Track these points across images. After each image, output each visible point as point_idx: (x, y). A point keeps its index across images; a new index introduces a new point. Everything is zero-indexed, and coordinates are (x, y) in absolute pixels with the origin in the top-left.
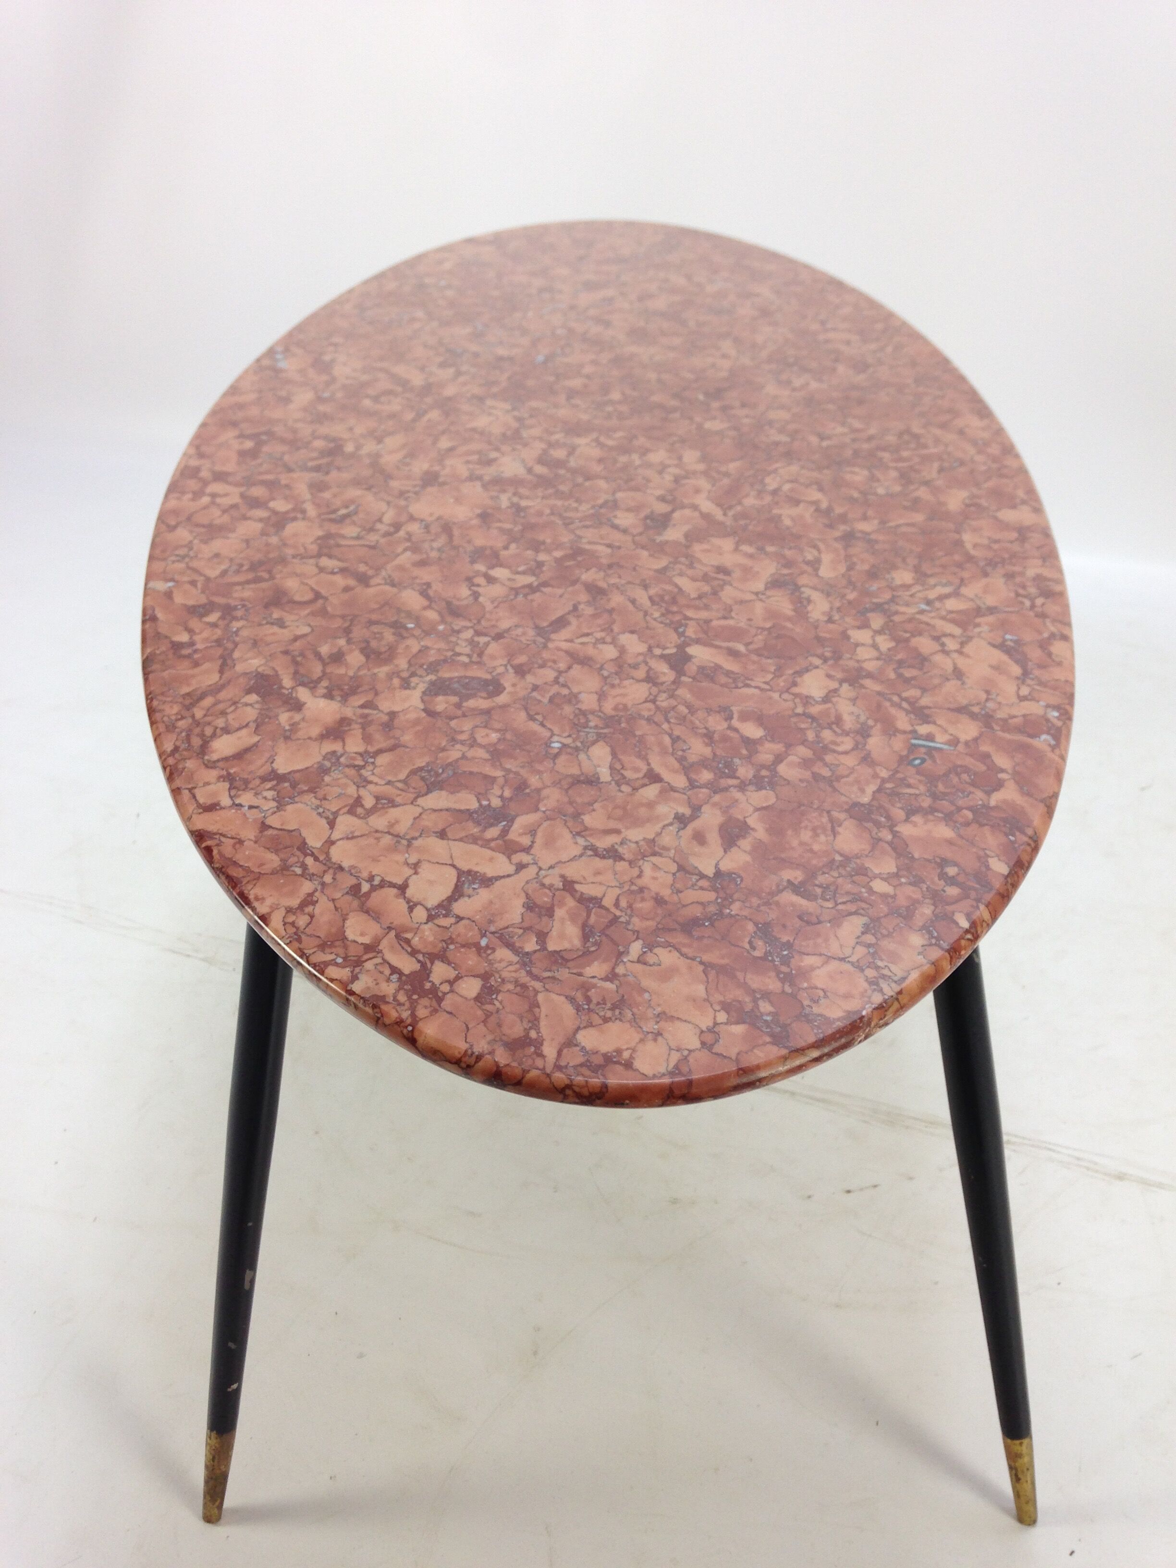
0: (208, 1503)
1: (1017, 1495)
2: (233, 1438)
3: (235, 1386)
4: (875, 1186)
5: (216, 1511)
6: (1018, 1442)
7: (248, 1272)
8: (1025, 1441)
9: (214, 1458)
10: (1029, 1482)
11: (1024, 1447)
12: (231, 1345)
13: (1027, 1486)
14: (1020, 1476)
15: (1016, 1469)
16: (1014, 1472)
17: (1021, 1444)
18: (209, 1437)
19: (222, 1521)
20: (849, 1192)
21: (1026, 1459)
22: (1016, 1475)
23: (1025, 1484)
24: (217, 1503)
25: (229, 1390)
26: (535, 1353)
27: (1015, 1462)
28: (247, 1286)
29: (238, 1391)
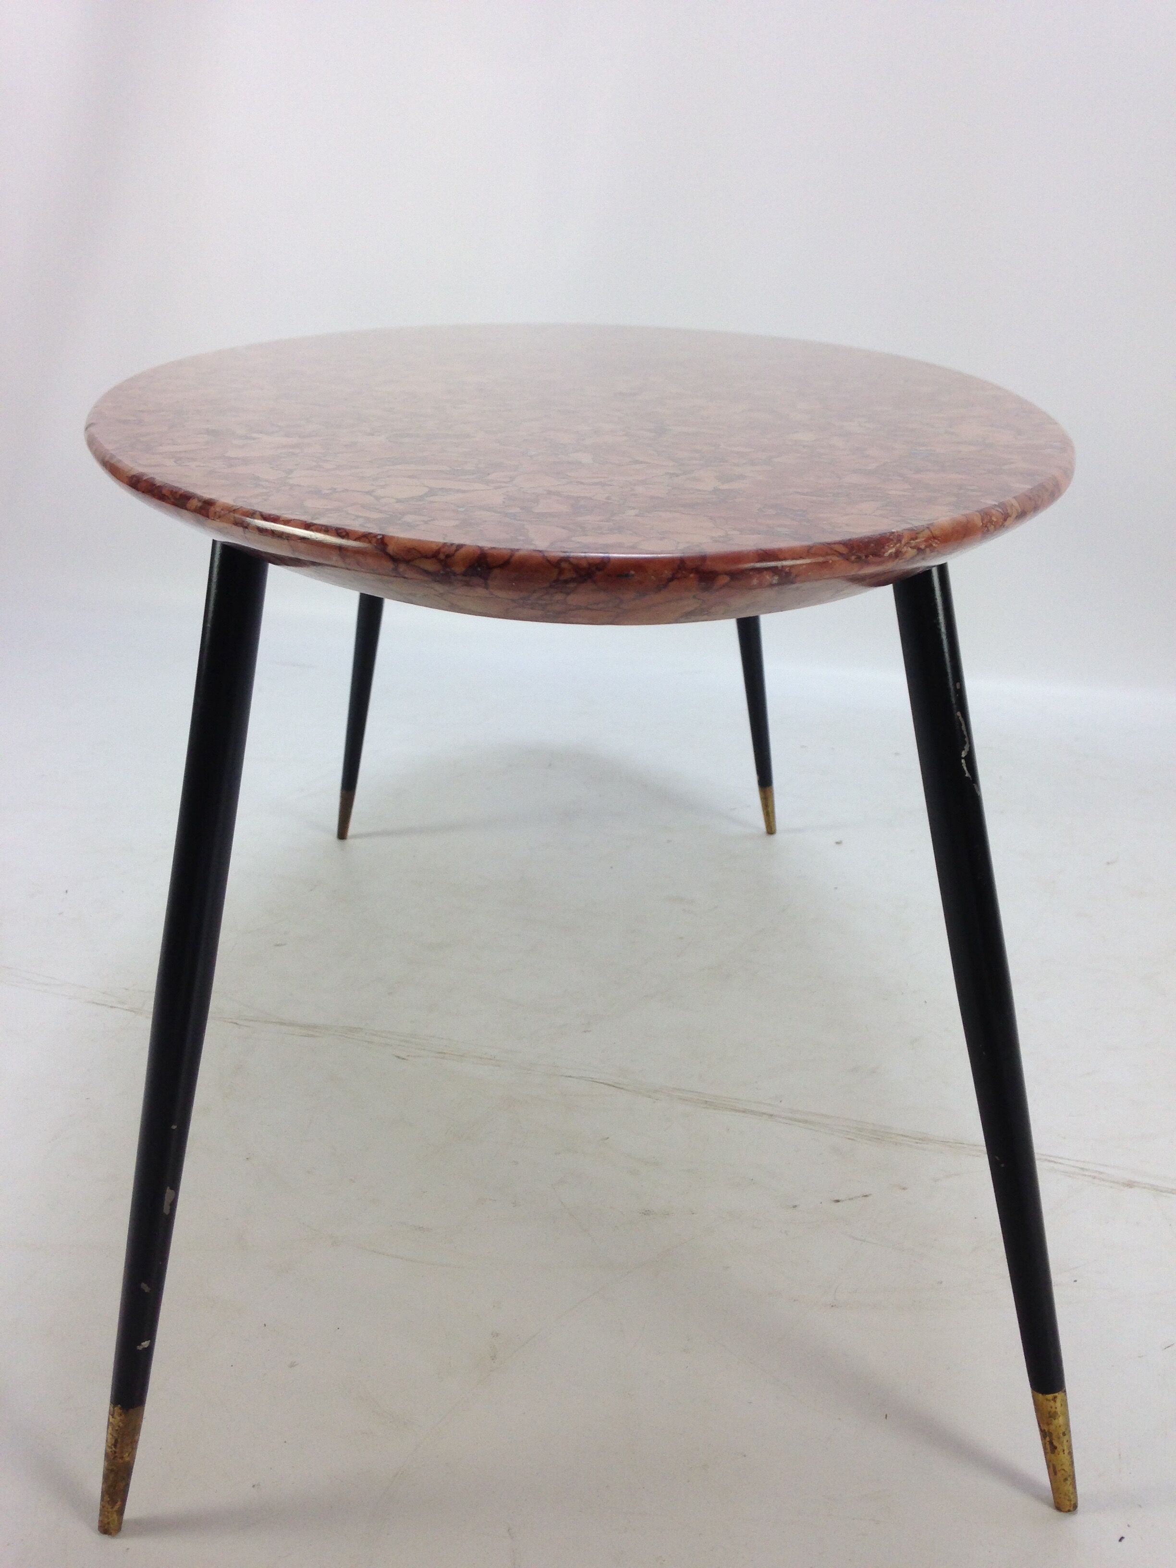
0: (107, 1505)
1: (1053, 1470)
2: (139, 1417)
3: (146, 1344)
4: (866, 1196)
5: (115, 1516)
6: (1050, 1396)
7: (168, 1190)
8: (1059, 1395)
9: (116, 1441)
10: (1066, 1452)
11: (1058, 1404)
12: (145, 1287)
13: (1064, 1457)
14: (1055, 1443)
15: (1050, 1434)
16: (1048, 1439)
17: (1054, 1399)
18: (112, 1414)
19: (121, 1533)
20: (838, 1201)
21: (1061, 1420)
22: (1051, 1443)
23: (1061, 1453)
24: (117, 1507)
25: (140, 1348)
26: (494, 1358)
27: (1048, 1424)
28: (166, 1210)
29: (149, 1351)
